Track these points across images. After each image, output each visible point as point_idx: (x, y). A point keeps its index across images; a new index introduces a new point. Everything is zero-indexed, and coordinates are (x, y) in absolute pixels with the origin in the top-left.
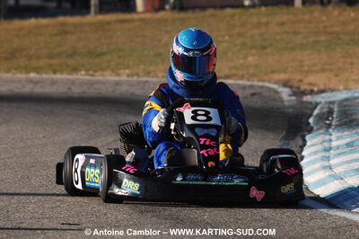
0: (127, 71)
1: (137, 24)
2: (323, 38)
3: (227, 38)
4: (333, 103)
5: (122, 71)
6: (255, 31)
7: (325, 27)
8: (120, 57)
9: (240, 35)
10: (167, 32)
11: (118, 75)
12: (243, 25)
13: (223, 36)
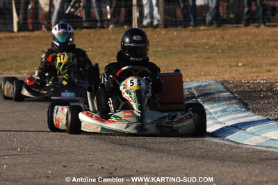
0: (26, 71)
1: (21, 39)
2: (159, 49)
3: (90, 49)
4: (190, 88)
5: (23, 71)
6: (109, 45)
7: (158, 42)
8: (18, 61)
9: (98, 47)
10: (45, 45)
11: (21, 74)
12: (98, 40)
13: (88, 48)
